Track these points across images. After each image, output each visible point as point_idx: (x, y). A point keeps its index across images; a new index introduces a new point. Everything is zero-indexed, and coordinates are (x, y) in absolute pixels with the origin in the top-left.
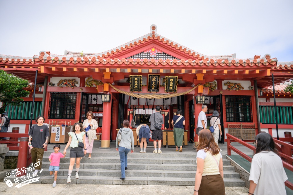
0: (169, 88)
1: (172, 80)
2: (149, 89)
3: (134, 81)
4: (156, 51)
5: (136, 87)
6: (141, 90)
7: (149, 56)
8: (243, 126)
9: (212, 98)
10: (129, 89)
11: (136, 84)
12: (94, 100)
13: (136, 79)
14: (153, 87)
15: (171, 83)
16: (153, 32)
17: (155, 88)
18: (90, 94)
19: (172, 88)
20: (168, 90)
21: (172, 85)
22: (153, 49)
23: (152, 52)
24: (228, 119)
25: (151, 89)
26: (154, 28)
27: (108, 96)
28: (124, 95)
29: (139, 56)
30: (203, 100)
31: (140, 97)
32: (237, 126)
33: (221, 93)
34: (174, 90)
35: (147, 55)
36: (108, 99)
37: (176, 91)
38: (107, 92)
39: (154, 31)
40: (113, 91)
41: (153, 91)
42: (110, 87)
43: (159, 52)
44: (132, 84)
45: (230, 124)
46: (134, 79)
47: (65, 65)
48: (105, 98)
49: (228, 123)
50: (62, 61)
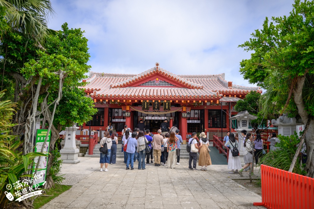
0: (165, 108)
1: (167, 103)
2: (153, 109)
3: (144, 104)
4: (159, 80)
5: (146, 107)
6: (148, 109)
7: (154, 84)
8: (219, 131)
9: (199, 111)
10: (141, 109)
11: (146, 106)
12: (116, 113)
13: (146, 103)
14: (156, 107)
15: (167, 105)
16: (157, 68)
17: (157, 108)
18: (113, 108)
19: (167, 108)
20: (165, 109)
21: (167, 106)
22: (157, 79)
23: (156, 80)
24: (209, 126)
25: (155, 108)
26: (157, 65)
27: (129, 113)
28: (137, 112)
29: (148, 83)
30: (186, 116)
31: (148, 113)
32: (215, 130)
33: (205, 107)
34: (169, 109)
35: (153, 83)
36: (129, 115)
37: (170, 109)
38: (128, 110)
39: (158, 66)
40: (131, 110)
41: (156, 109)
42: (130, 108)
43: (161, 81)
44: (143, 105)
45: (210, 129)
46: (144, 103)
47: (107, 98)
48: (128, 114)
49: (209, 128)
50: (106, 96)
